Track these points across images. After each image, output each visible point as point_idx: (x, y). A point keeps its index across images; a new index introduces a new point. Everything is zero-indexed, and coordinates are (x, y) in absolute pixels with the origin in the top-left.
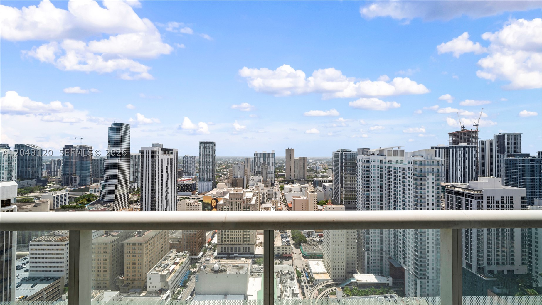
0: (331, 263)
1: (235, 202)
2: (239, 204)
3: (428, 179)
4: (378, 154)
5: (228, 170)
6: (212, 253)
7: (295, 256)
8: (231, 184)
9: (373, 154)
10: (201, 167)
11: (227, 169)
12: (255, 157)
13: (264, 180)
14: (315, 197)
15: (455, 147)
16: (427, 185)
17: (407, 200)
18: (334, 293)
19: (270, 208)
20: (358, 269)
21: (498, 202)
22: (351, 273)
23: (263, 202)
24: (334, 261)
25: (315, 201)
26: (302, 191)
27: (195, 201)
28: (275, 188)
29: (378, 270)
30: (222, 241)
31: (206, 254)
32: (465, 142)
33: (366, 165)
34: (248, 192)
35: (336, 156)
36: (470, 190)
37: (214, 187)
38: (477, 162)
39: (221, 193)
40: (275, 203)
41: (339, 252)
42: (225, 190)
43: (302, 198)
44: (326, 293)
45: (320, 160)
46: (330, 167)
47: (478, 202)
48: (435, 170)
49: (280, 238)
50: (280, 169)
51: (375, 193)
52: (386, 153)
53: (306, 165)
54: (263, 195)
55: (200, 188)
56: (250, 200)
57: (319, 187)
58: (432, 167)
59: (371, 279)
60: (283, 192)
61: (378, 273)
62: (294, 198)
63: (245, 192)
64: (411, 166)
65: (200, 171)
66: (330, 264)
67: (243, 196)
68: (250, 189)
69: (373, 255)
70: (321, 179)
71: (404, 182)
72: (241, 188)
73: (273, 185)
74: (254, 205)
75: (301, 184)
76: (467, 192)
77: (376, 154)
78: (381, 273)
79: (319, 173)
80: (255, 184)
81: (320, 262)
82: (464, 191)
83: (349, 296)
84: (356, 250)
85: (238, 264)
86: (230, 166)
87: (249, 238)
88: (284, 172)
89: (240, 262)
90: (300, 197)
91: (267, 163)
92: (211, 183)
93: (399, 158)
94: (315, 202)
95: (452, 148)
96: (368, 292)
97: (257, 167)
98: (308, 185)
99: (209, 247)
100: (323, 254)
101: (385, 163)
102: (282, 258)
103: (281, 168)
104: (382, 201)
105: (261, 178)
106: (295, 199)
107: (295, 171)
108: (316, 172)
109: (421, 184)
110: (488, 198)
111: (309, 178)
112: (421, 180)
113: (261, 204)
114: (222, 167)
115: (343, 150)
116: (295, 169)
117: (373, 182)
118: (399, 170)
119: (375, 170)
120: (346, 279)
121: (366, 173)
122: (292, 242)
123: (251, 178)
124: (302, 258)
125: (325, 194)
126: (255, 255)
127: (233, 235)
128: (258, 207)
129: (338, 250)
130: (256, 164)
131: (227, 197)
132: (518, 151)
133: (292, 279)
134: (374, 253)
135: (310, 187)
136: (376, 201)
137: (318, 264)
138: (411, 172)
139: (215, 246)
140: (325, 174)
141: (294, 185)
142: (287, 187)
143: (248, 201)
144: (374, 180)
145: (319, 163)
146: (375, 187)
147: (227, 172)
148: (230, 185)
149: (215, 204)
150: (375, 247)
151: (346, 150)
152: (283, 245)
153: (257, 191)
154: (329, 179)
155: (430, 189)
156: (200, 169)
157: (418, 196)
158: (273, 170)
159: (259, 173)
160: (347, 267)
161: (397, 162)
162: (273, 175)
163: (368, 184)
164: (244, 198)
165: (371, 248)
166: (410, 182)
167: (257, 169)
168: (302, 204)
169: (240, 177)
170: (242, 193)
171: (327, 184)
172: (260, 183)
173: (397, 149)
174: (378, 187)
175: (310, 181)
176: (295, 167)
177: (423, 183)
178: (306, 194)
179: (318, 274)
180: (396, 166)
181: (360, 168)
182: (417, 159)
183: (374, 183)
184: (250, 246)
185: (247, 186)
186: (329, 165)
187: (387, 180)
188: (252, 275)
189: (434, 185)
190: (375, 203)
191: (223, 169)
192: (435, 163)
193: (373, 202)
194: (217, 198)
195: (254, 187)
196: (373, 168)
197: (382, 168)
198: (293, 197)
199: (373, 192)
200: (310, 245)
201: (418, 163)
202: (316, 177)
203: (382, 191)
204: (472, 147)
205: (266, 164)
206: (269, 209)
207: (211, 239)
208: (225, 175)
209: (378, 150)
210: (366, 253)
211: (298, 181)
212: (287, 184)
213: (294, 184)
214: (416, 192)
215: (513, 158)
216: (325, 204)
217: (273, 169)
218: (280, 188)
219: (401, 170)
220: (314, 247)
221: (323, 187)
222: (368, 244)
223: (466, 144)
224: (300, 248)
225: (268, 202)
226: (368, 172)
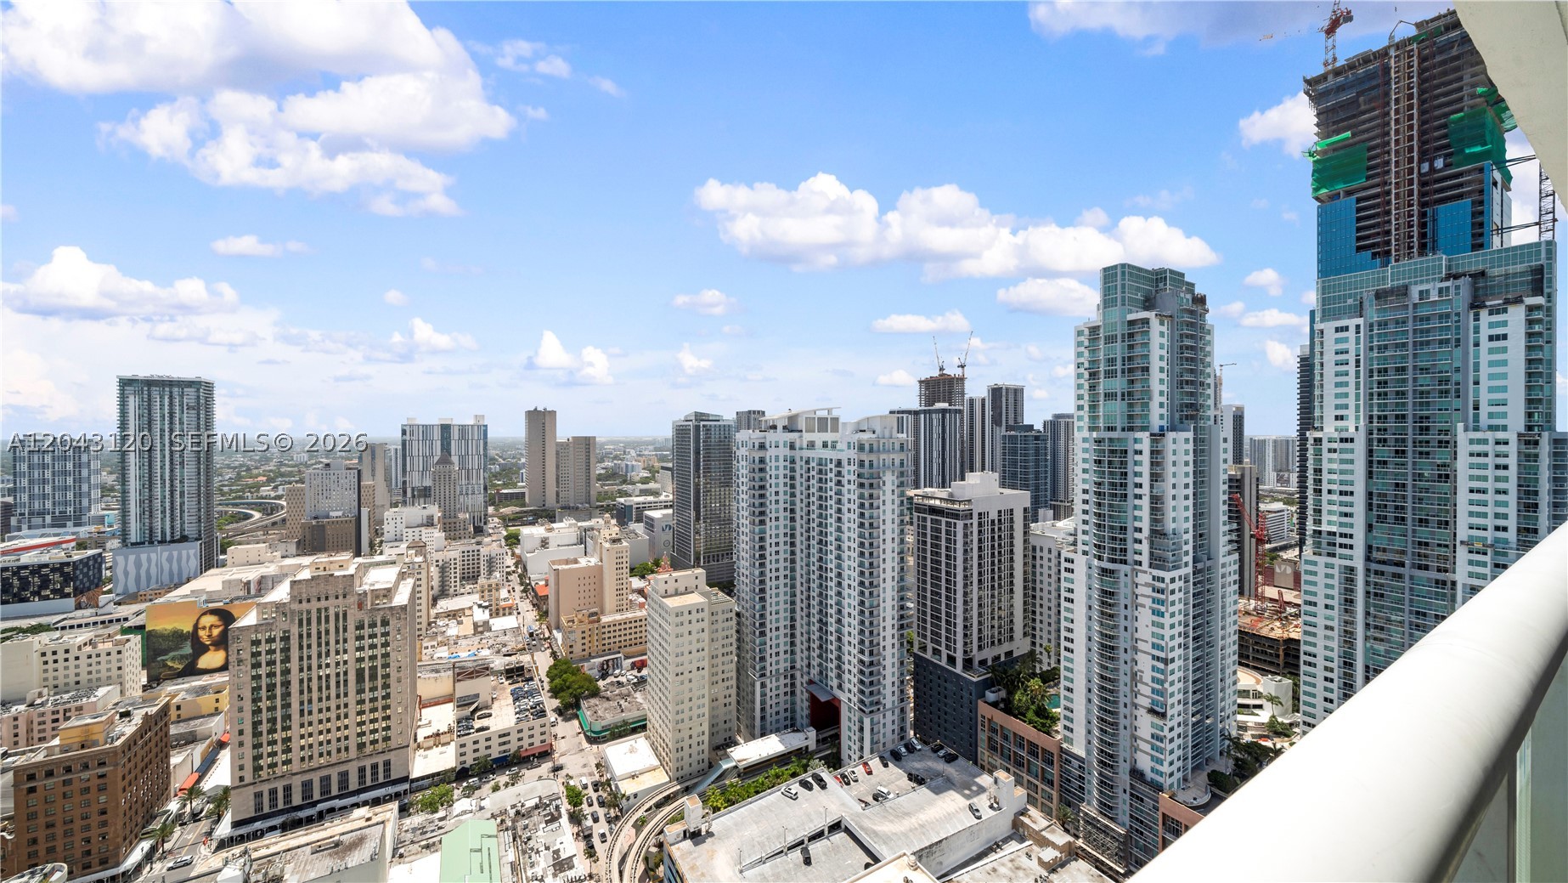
0: (670, 735)
1: (319, 610)
2: (337, 615)
3: (884, 483)
4: (785, 428)
5: (280, 492)
6: (206, 829)
7: (560, 746)
8: (298, 543)
9: (774, 427)
10: (133, 485)
11: (276, 488)
12: (407, 437)
13: (444, 517)
14: (624, 555)
15: (930, 412)
16: (882, 498)
17: (845, 537)
18: (679, 817)
19: (470, 608)
20: (739, 731)
21: (993, 521)
22: (722, 745)
23: (443, 593)
24: (680, 726)
25: (624, 565)
26: (582, 541)
27: (100, 632)
28: (487, 540)
29: (786, 719)
30: (257, 769)
31: (167, 846)
32: (944, 401)
33: (757, 455)
34: (378, 564)
35: (681, 432)
36: (953, 502)
37: (209, 563)
38: (962, 442)
39: (248, 583)
40: (490, 591)
41: (691, 700)
42: (270, 569)
43: (583, 562)
44: (657, 825)
45: (636, 444)
46: (665, 465)
47: (966, 525)
48: (897, 462)
49: (511, 699)
50: (506, 476)
51: (777, 527)
52: (802, 425)
53: (593, 460)
54: (443, 569)
55: (126, 574)
56: (388, 593)
57: (633, 526)
58: (892, 456)
59: (771, 746)
60: (517, 551)
61: (786, 727)
62: (555, 567)
63: (365, 568)
64: (853, 454)
65: (124, 501)
66: (667, 740)
67: (357, 582)
68: (389, 553)
69: (774, 684)
70: (641, 499)
71: (839, 493)
72: (345, 556)
73: (479, 531)
74: (403, 608)
75: (578, 520)
76: (950, 506)
77: (780, 428)
78: (792, 725)
79: (633, 483)
80: (410, 535)
81: (640, 742)
82: (944, 505)
83: (719, 809)
84: (734, 682)
85: (336, 838)
86: (291, 474)
87: (388, 728)
88: (521, 487)
89: (348, 827)
90: (576, 561)
91: (455, 459)
92: (190, 553)
93: (829, 437)
94: (625, 571)
95: (925, 412)
96: (763, 784)
97: (416, 475)
98: (600, 520)
99: (188, 809)
100: (649, 715)
101: (801, 449)
102: (515, 765)
103: (509, 472)
104: (793, 544)
105: (435, 511)
106: (560, 567)
107: (558, 482)
108: (624, 482)
109: (871, 496)
110: (980, 514)
111: (605, 499)
112: (871, 485)
113: (435, 600)
114: (250, 481)
115: (700, 416)
116: (558, 476)
117: (774, 498)
118: (830, 466)
119: (777, 468)
120: (711, 766)
121: (757, 476)
122: (551, 704)
123: (389, 514)
124: (585, 745)
125: (652, 542)
126: (413, 781)
127: (310, 735)
128: (424, 614)
129: (690, 695)
130: (412, 464)
131: (281, 593)
132: (1019, 420)
133: (554, 818)
134: (777, 680)
135: (607, 527)
136: (782, 548)
137: (632, 751)
138: (852, 468)
139: (221, 799)
140: (652, 485)
141: (555, 525)
142: (531, 533)
143: (377, 597)
144: (777, 493)
145: (633, 453)
146: (777, 511)
147: (279, 497)
148: (293, 549)
149: (216, 632)
150: (777, 663)
151: (708, 415)
152: (519, 720)
153: (420, 559)
154: (662, 498)
155: (889, 507)
156: (125, 492)
157: (867, 525)
158: (482, 481)
159: (425, 494)
160: (712, 734)
161: (825, 445)
162: (480, 499)
163: (762, 505)
164: (359, 590)
165: (769, 669)
166: (851, 492)
167: (415, 480)
168: (582, 582)
169: (340, 513)
170: (351, 571)
171: (656, 514)
172: (430, 530)
173: (824, 414)
174: (785, 509)
175: (608, 509)
176: (557, 467)
177: (875, 492)
178: (595, 550)
179: (633, 777)
180: (823, 457)
181: (744, 463)
182: (865, 436)
183: (777, 502)
184: (391, 756)
185: (372, 545)
186: (662, 459)
187: (805, 492)
188: (401, 856)
189: (895, 497)
190: (777, 553)
191: (258, 486)
192: (897, 447)
193: (774, 549)
194: (227, 608)
195: (404, 546)
196: (773, 464)
197: (793, 462)
198: (554, 562)
199: (774, 523)
200: (608, 699)
201: (867, 447)
202: (627, 494)
203: (793, 519)
204: (956, 411)
205: (451, 463)
206: (467, 612)
207: (196, 776)
208: (268, 510)
209: (783, 418)
210: (758, 685)
211: (570, 510)
212: (532, 523)
213: (554, 522)
214: (862, 515)
215: (1013, 433)
216: (653, 572)
217: (478, 477)
218: (507, 538)
219: (833, 466)
220: (622, 702)
221: (647, 523)
222: (762, 659)
223: (945, 405)
224: (577, 717)
225: (462, 591)
226: (762, 475)
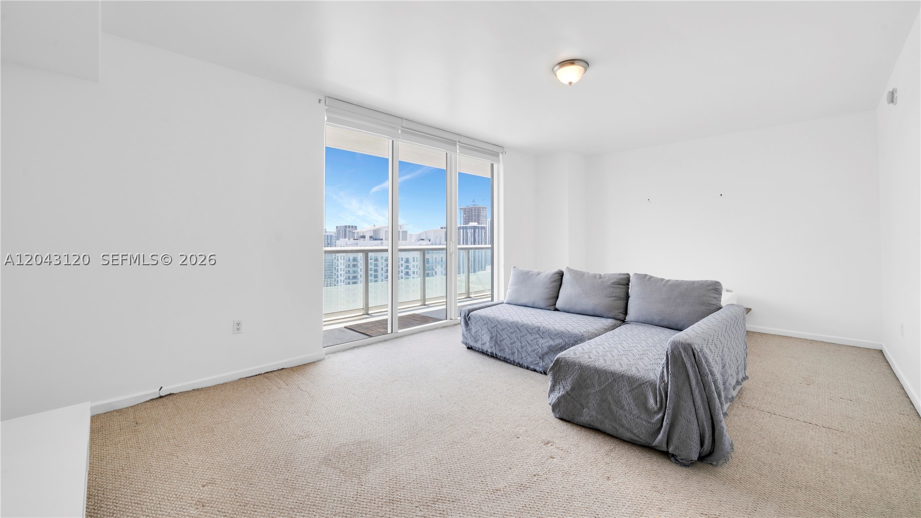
4: (371, 237)
9: (364, 237)
15: (466, 228)
52: (382, 235)
77: (367, 237)
95: (463, 228)
121: (351, 270)
182: (424, 244)
209: (371, 231)
226: (355, 269)
